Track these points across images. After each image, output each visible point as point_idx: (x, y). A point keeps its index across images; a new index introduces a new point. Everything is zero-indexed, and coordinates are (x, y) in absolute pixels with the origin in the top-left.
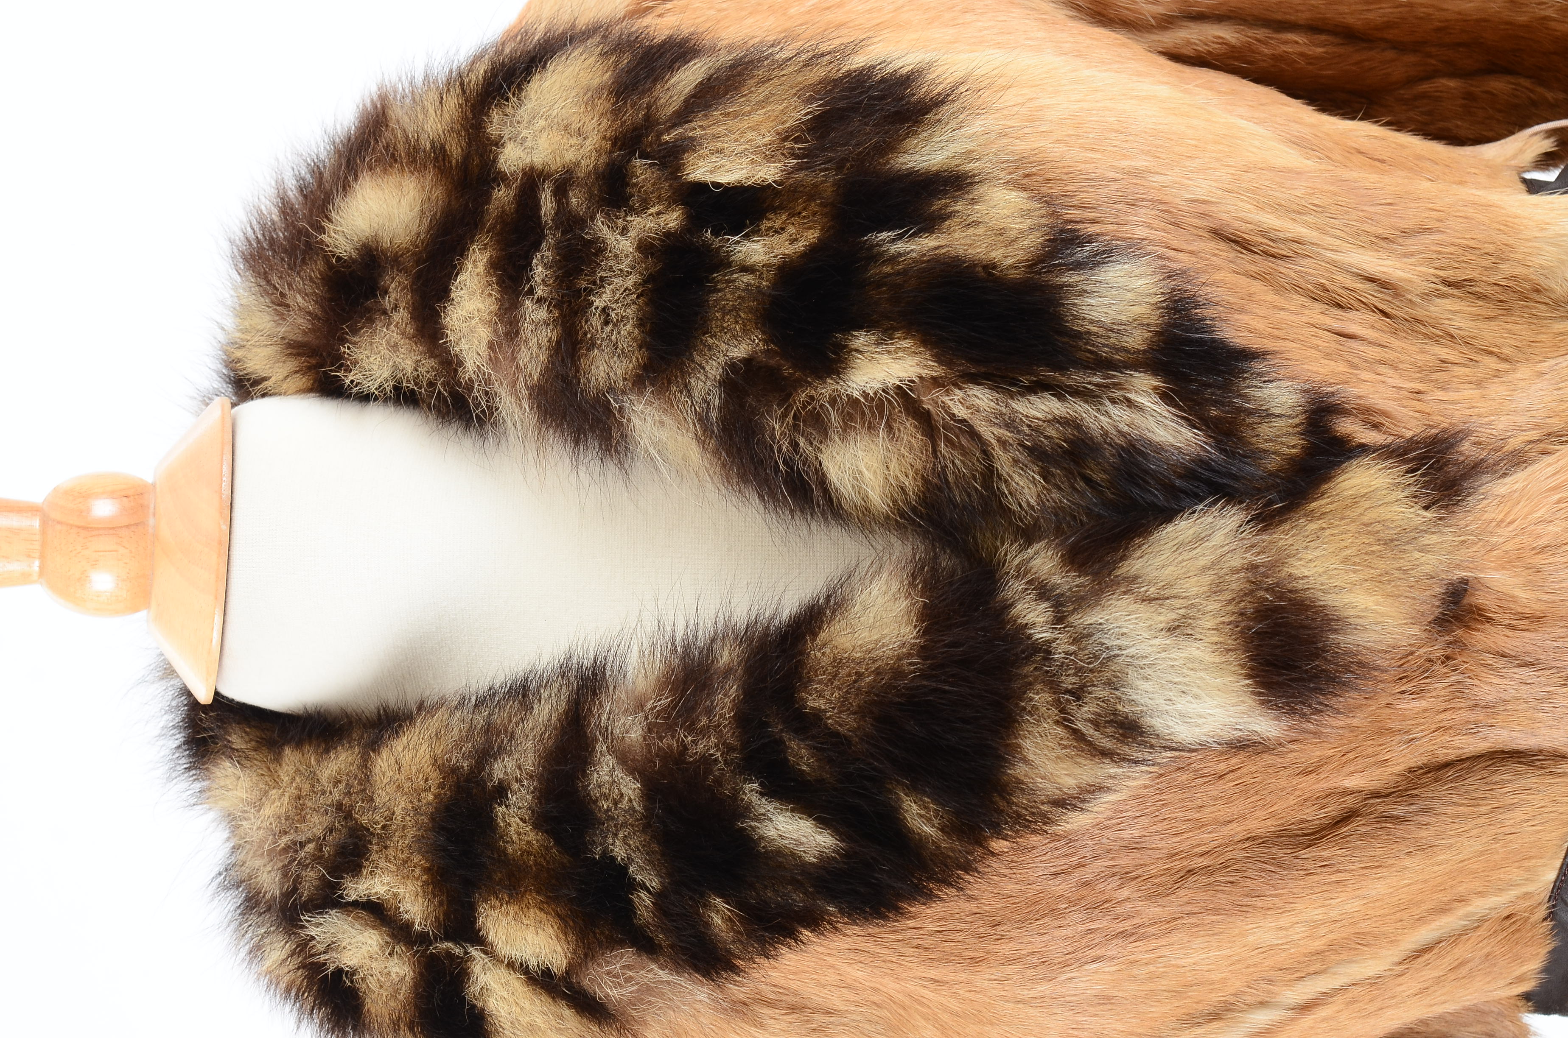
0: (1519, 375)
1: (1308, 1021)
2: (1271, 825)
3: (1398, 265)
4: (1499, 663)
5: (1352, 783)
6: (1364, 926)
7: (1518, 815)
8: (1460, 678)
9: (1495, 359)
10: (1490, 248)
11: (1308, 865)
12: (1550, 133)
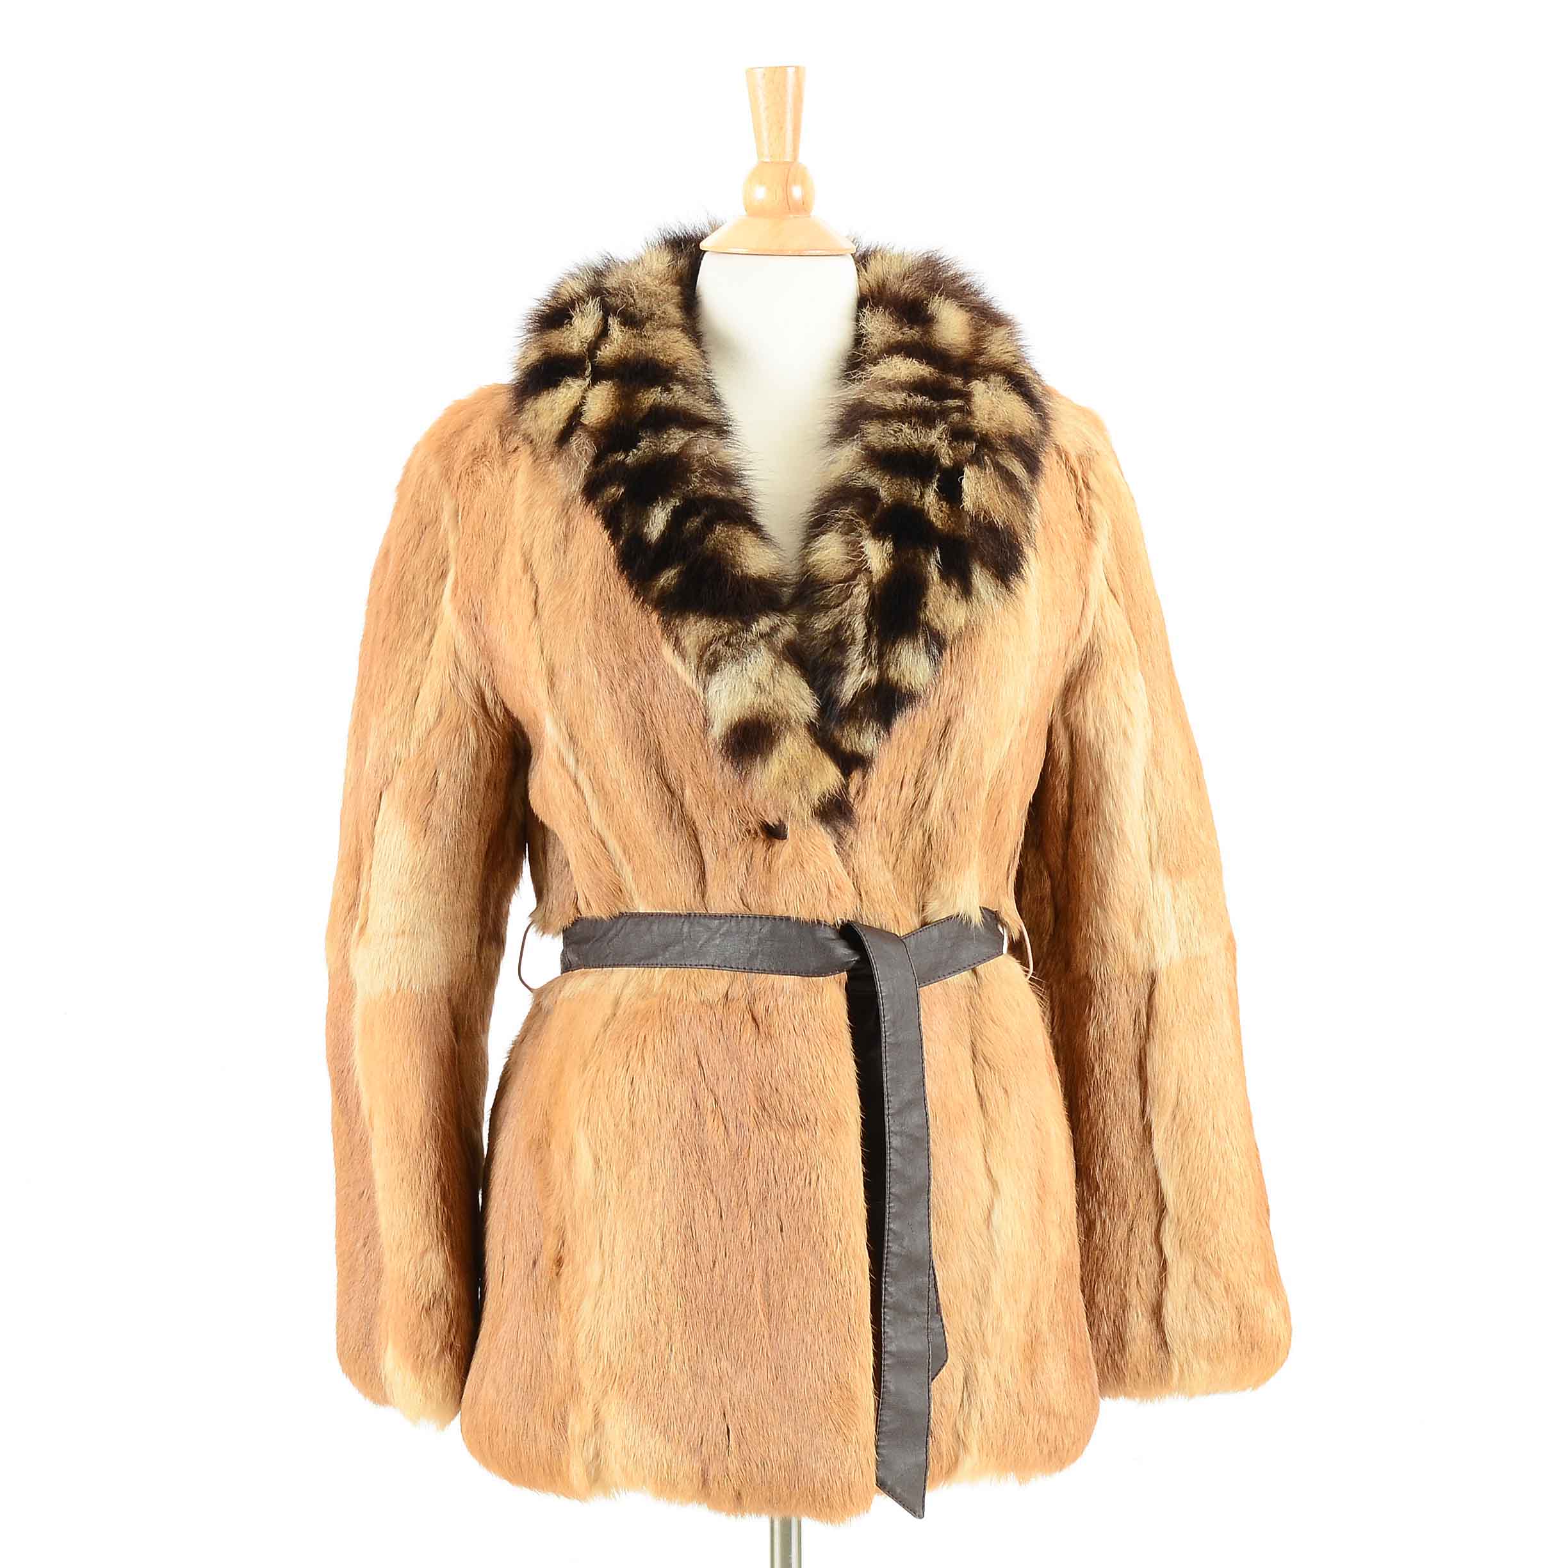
0: (887, 874)
1: (569, 783)
2: (666, 754)
3: (937, 810)
4: (748, 856)
5: (688, 792)
6: (617, 807)
7: (675, 876)
8: (740, 839)
9: (894, 861)
10: (948, 857)
11: (648, 772)
12: (1021, 933)
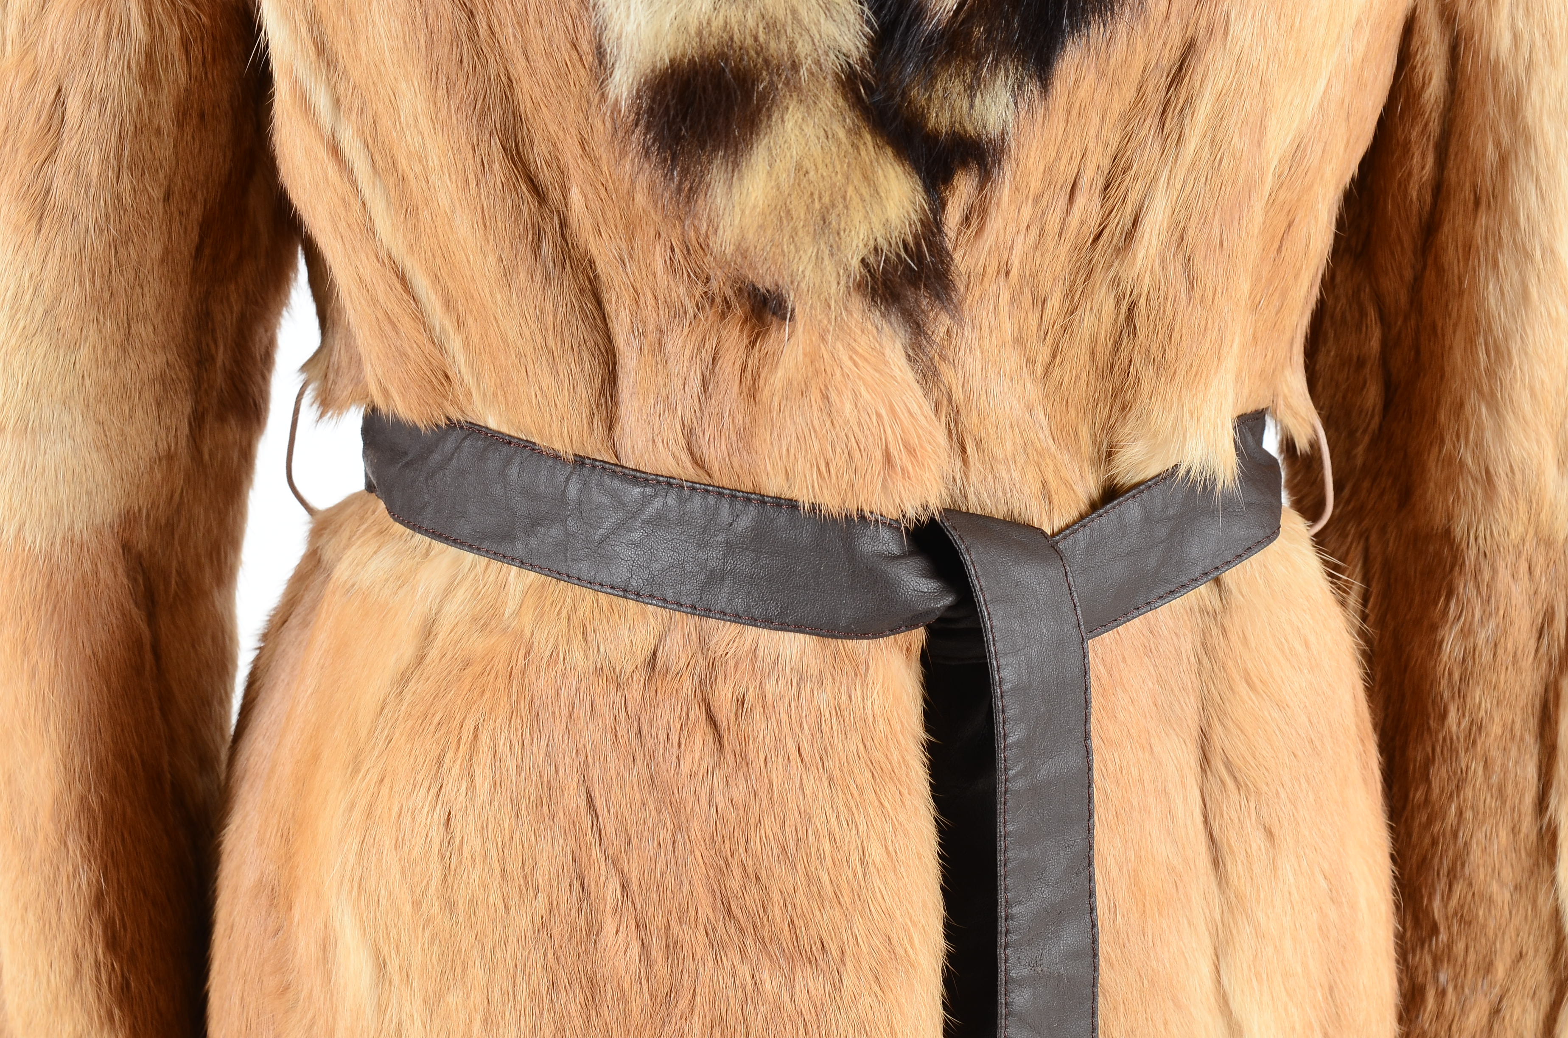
0: (1029, 385)
2: (526, 106)
3: (1152, 251)
4: (706, 355)
5: (575, 196)
6: (425, 215)
7: (547, 380)
8: (691, 313)
9: (1048, 359)
10: (1171, 355)
11: (483, 148)
